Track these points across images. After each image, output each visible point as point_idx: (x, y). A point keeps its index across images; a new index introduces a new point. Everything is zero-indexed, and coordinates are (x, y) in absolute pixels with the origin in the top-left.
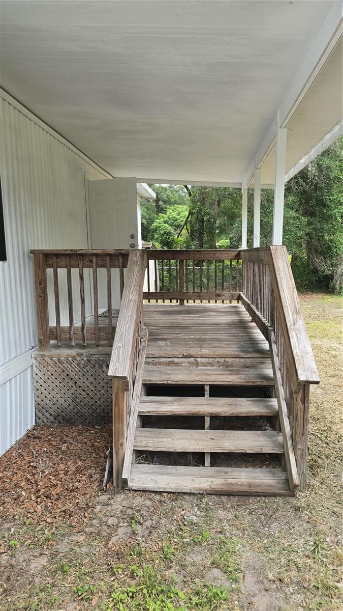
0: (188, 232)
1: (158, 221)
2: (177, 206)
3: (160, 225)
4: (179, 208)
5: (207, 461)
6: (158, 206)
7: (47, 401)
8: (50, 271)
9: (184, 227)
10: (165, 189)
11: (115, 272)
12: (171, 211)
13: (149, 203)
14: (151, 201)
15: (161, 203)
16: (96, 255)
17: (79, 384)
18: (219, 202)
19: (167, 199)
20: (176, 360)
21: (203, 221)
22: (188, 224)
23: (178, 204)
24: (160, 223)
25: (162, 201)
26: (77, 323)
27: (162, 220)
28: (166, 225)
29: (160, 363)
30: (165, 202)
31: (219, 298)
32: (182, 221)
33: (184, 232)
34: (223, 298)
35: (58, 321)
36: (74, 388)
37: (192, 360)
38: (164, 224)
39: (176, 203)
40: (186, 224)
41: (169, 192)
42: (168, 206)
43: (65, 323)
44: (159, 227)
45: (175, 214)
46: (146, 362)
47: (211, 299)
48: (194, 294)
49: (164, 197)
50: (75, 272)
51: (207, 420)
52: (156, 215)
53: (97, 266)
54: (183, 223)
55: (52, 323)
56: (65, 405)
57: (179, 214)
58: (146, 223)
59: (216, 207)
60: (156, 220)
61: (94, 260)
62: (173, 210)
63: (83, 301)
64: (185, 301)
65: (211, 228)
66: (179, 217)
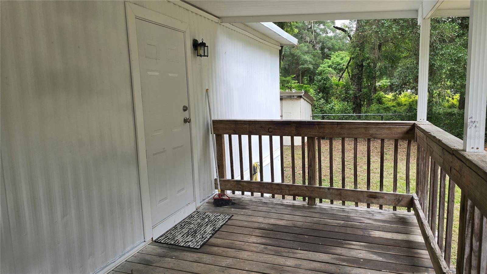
0: (349, 76)
1: (324, 65)
2: (341, 52)
3: (324, 69)
4: (343, 54)
6: (323, 53)
9: (345, 71)
10: (331, 38)
12: (335, 57)
13: (316, 51)
14: (318, 49)
15: (326, 50)
18: (380, 46)
19: (332, 47)
21: (362, 66)
22: (349, 68)
23: (341, 51)
24: (324, 68)
25: (327, 48)
27: (327, 64)
28: (330, 69)
30: (329, 49)
31: (373, 200)
32: (344, 65)
33: (345, 75)
34: (381, 201)
38: (328, 68)
39: (340, 49)
40: (347, 67)
41: (333, 41)
42: (333, 53)
44: (324, 71)
45: (338, 59)
47: (361, 202)
48: (331, 190)
49: (329, 45)
52: (321, 61)
54: (345, 67)
57: (342, 59)
58: (312, 68)
59: (376, 51)
60: (321, 65)
62: (336, 56)
64: (317, 200)
65: (370, 72)
66: (342, 61)
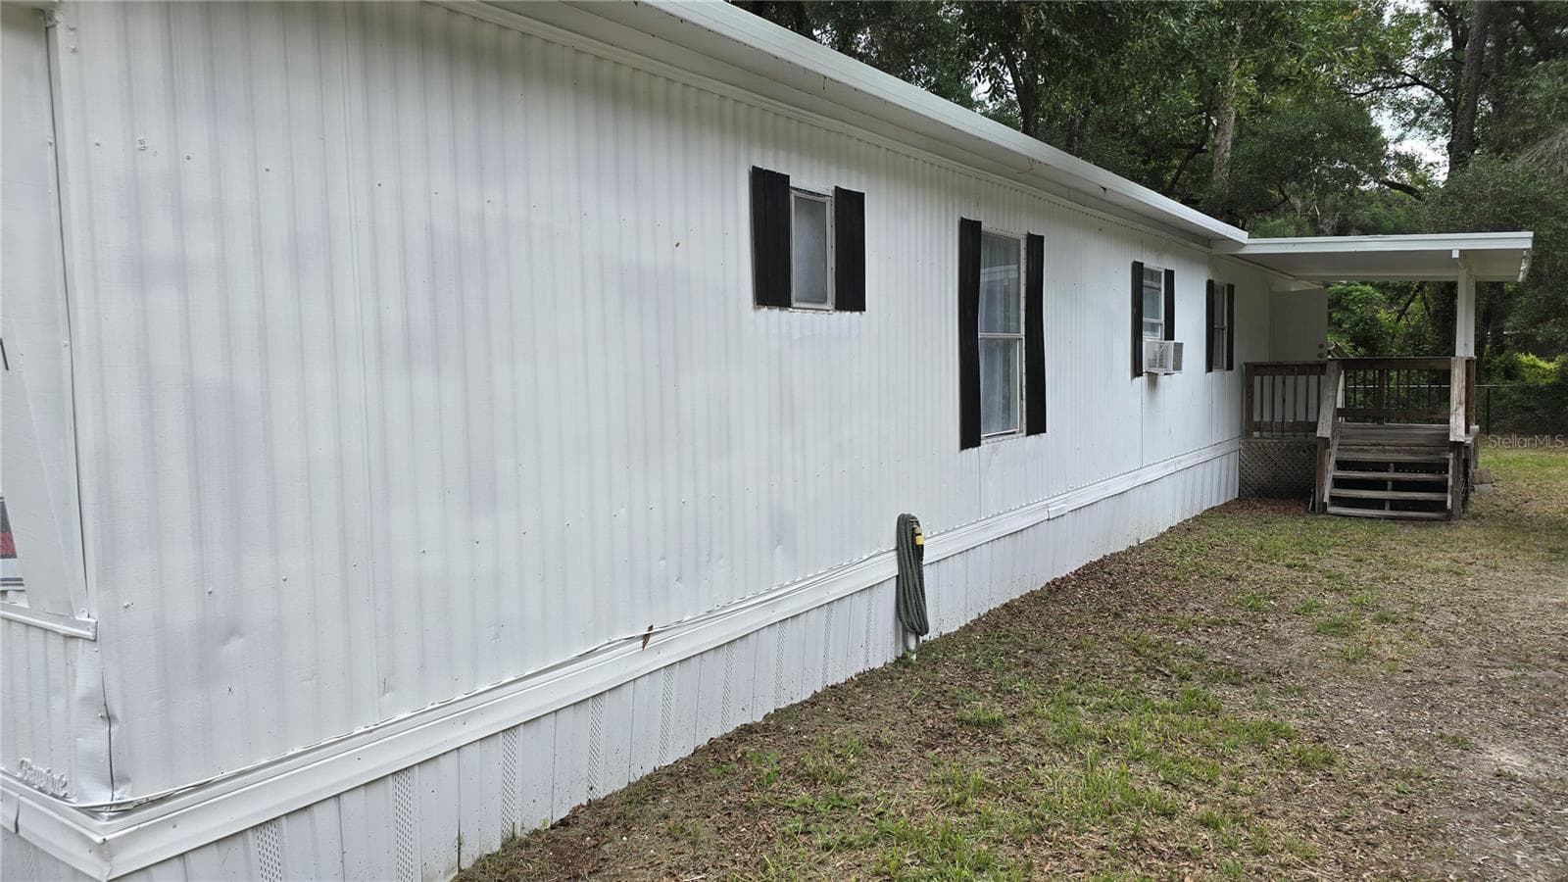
0: (1428, 308)
5: (1387, 506)
7: (1250, 478)
8: (1257, 379)
9: (1414, 295)
11: (1313, 379)
16: (1297, 365)
17: (1279, 464)
20: (1366, 447)
26: (1278, 419)
29: (1351, 450)
33: (1416, 306)
35: (1262, 417)
36: (1274, 468)
37: (1381, 447)
40: (1420, 287)
43: (1267, 418)
46: (1339, 449)
50: (1279, 379)
51: (1390, 483)
53: (1299, 374)
55: (1256, 418)
56: (1266, 481)
61: (1296, 369)
63: (1284, 401)
